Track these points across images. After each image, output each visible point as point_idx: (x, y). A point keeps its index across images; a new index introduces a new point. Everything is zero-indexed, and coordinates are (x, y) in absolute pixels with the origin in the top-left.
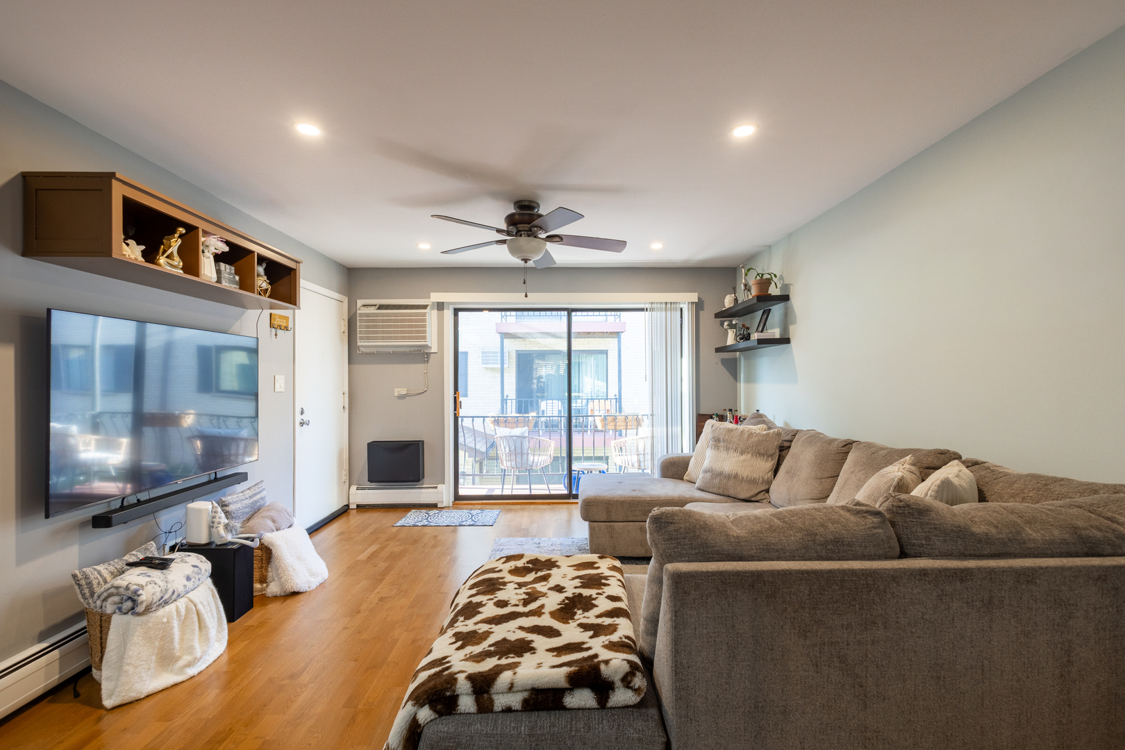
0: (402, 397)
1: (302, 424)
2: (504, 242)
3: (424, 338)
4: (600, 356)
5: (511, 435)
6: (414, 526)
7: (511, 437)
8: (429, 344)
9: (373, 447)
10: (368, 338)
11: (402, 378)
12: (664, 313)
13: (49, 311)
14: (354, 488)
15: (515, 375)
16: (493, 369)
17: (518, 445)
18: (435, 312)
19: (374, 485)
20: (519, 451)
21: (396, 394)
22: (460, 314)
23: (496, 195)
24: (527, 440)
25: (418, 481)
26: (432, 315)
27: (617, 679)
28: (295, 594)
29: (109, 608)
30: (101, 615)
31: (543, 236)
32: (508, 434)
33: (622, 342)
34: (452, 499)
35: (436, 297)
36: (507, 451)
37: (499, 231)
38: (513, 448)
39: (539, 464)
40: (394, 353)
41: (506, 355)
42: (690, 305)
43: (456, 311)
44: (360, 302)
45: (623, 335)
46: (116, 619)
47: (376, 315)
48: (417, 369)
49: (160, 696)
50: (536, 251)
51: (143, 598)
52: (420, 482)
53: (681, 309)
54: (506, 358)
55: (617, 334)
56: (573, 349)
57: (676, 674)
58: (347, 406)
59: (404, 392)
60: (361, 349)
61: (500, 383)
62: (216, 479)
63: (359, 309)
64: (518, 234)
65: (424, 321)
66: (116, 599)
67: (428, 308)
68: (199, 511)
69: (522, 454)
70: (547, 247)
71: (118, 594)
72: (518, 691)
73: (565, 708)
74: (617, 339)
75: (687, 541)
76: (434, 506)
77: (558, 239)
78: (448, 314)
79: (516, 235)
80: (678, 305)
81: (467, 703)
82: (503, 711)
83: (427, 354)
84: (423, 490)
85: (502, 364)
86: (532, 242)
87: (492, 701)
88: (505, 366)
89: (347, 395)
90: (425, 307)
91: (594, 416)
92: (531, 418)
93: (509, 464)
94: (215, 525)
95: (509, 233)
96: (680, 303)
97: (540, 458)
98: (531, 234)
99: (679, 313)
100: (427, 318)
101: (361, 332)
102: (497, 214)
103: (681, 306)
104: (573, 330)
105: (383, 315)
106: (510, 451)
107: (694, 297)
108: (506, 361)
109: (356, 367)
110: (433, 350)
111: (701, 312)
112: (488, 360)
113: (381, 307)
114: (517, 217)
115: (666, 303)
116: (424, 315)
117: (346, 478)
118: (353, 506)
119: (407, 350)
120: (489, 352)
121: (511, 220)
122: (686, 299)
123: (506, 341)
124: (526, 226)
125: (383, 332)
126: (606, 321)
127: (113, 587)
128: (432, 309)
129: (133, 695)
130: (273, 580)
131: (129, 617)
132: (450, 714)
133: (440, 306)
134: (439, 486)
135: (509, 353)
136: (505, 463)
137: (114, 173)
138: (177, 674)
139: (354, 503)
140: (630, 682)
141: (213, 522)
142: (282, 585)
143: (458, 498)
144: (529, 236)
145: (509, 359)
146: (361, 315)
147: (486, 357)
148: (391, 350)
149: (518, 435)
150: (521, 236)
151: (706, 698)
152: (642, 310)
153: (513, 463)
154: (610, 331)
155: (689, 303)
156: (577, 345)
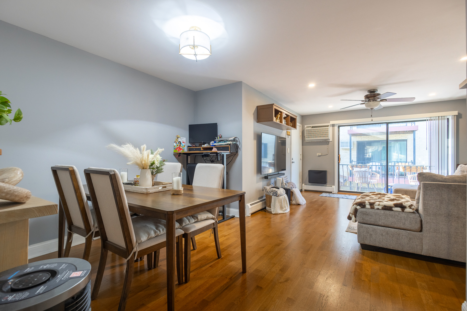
0: (319, 156)
1: (292, 163)
2: (364, 103)
3: (328, 136)
4: (402, 142)
5: (360, 170)
6: (326, 196)
7: (361, 171)
8: (329, 138)
9: (310, 172)
10: (309, 137)
11: (320, 150)
12: (437, 121)
13: (261, 133)
14: (303, 185)
15: (356, 151)
16: (346, 149)
17: (364, 174)
18: (331, 127)
19: (310, 184)
20: (364, 176)
21: (317, 155)
22: (340, 127)
23: (361, 90)
24: (367, 173)
25: (325, 183)
26: (330, 129)
27: (407, 206)
28: (299, 205)
29: (271, 195)
30: (270, 196)
31: (379, 100)
32: (359, 170)
33: (416, 135)
34: (337, 191)
35: (332, 122)
36: (359, 176)
37: (362, 101)
38: (361, 175)
39: (372, 182)
40: (317, 142)
41: (352, 143)
42: (453, 117)
43: (339, 127)
44: (306, 126)
45: (416, 132)
46: (273, 197)
47: (311, 130)
48: (325, 147)
49: (281, 215)
50: (376, 105)
51: (278, 193)
52: (326, 184)
53: (448, 119)
54: (352, 144)
55: (413, 132)
56: (389, 139)
57: (424, 205)
58: (301, 159)
59: (320, 154)
60: (306, 141)
61: (349, 155)
62: (279, 174)
63: (306, 128)
64: (369, 101)
65: (328, 131)
66: (272, 193)
67: (329, 126)
68: (279, 179)
69: (365, 178)
70: (380, 104)
71: (273, 192)
72: (381, 206)
73: (393, 210)
74: (413, 134)
75: (429, 178)
76: (331, 193)
77: (385, 100)
78: (336, 128)
79: (368, 101)
80: (446, 117)
81: (368, 206)
82: (377, 209)
83: (328, 142)
84: (327, 187)
85: (351, 146)
86: (375, 103)
87: (374, 207)
88: (352, 148)
89: (302, 155)
90: (328, 126)
91: (399, 166)
92: (368, 166)
93: (359, 181)
94: (283, 183)
95: (366, 101)
96: (447, 116)
97: (373, 180)
98: (374, 100)
99: (446, 121)
100: (329, 130)
101: (306, 136)
102: (361, 96)
103: (448, 117)
104: (389, 131)
105: (314, 130)
106: (360, 176)
107: (456, 113)
108: (352, 146)
109: (304, 146)
110: (330, 140)
111: (460, 120)
112: (344, 145)
113: (313, 127)
114: (369, 95)
115: (439, 117)
116: (328, 129)
117: (301, 181)
118: (303, 190)
119: (321, 141)
120: (344, 142)
121: (367, 97)
122: (451, 114)
123: (352, 137)
124: (373, 98)
125: (314, 135)
126: (406, 125)
127: (272, 190)
128: (330, 126)
129: (277, 213)
130: (294, 200)
131: (275, 197)
132: (364, 208)
133: (333, 125)
134: (332, 186)
135: (353, 142)
136: (357, 181)
137: (274, 104)
138: (283, 211)
139: (304, 189)
140: (411, 207)
141: (282, 182)
142: (296, 202)
143: (339, 191)
144: (373, 101)
145: (353, 145)
146: (306, 130)
147: (343, 144)
148: (316, 141)
149: (364, 170)
150: (370, 101)
151: (433, 211)
152: (426, 120)
153: (361, 181)
154: (408, 130)
155: (452, 116)
156: (391, 138)
